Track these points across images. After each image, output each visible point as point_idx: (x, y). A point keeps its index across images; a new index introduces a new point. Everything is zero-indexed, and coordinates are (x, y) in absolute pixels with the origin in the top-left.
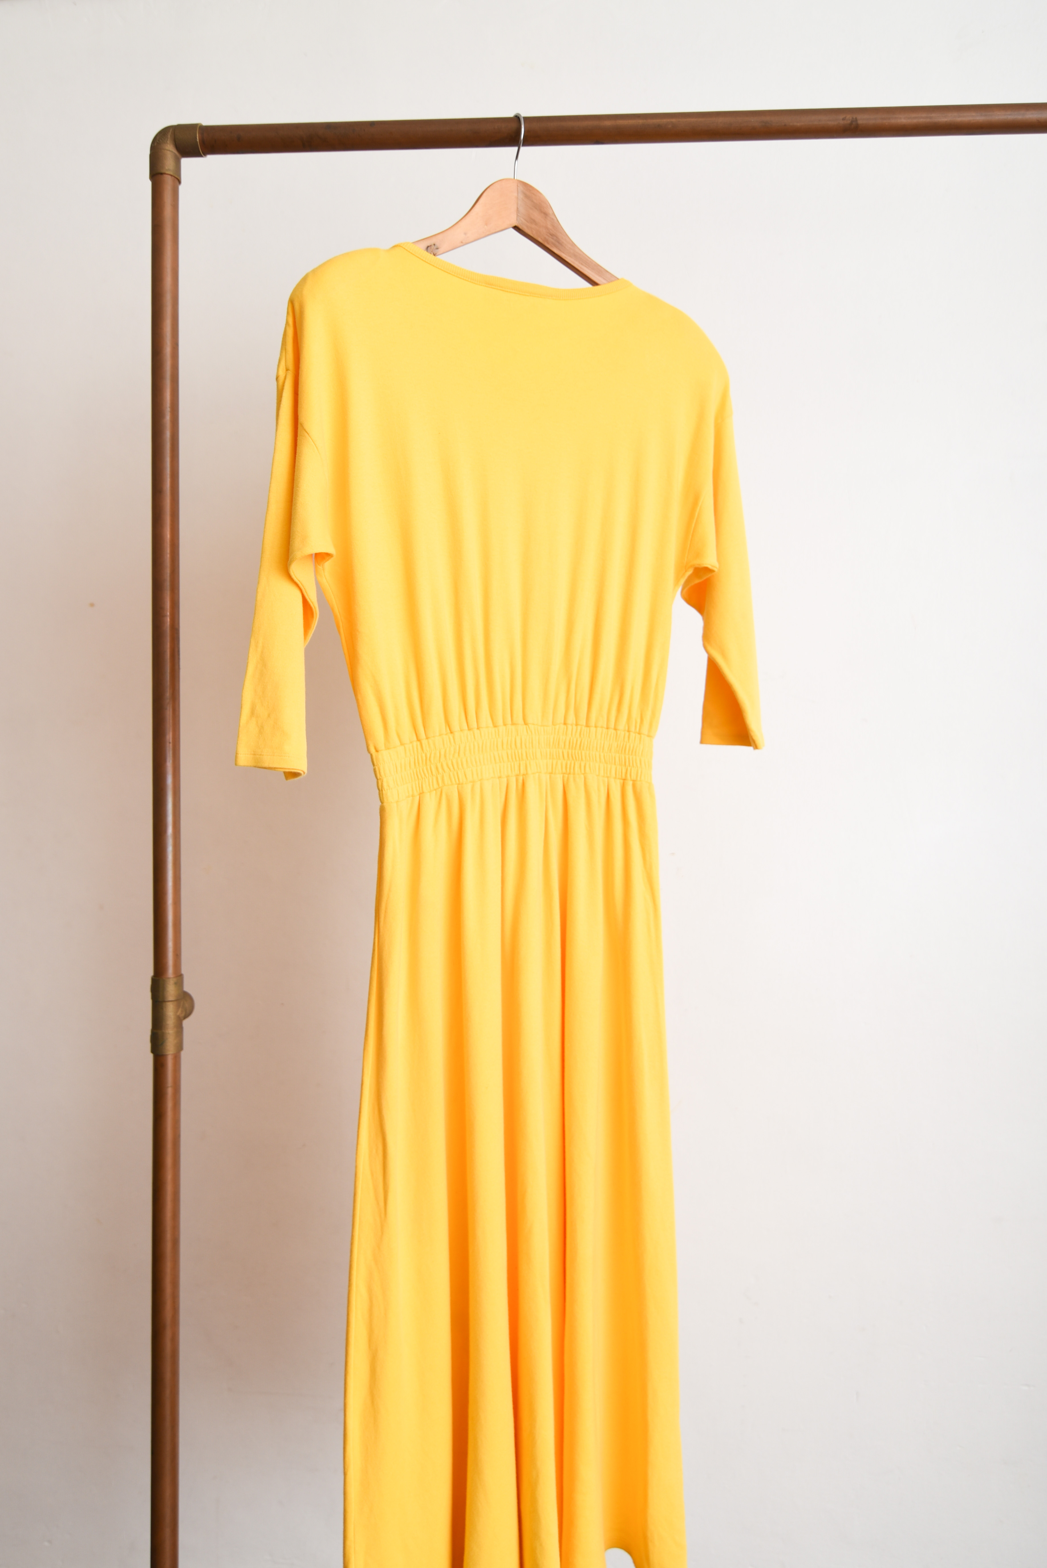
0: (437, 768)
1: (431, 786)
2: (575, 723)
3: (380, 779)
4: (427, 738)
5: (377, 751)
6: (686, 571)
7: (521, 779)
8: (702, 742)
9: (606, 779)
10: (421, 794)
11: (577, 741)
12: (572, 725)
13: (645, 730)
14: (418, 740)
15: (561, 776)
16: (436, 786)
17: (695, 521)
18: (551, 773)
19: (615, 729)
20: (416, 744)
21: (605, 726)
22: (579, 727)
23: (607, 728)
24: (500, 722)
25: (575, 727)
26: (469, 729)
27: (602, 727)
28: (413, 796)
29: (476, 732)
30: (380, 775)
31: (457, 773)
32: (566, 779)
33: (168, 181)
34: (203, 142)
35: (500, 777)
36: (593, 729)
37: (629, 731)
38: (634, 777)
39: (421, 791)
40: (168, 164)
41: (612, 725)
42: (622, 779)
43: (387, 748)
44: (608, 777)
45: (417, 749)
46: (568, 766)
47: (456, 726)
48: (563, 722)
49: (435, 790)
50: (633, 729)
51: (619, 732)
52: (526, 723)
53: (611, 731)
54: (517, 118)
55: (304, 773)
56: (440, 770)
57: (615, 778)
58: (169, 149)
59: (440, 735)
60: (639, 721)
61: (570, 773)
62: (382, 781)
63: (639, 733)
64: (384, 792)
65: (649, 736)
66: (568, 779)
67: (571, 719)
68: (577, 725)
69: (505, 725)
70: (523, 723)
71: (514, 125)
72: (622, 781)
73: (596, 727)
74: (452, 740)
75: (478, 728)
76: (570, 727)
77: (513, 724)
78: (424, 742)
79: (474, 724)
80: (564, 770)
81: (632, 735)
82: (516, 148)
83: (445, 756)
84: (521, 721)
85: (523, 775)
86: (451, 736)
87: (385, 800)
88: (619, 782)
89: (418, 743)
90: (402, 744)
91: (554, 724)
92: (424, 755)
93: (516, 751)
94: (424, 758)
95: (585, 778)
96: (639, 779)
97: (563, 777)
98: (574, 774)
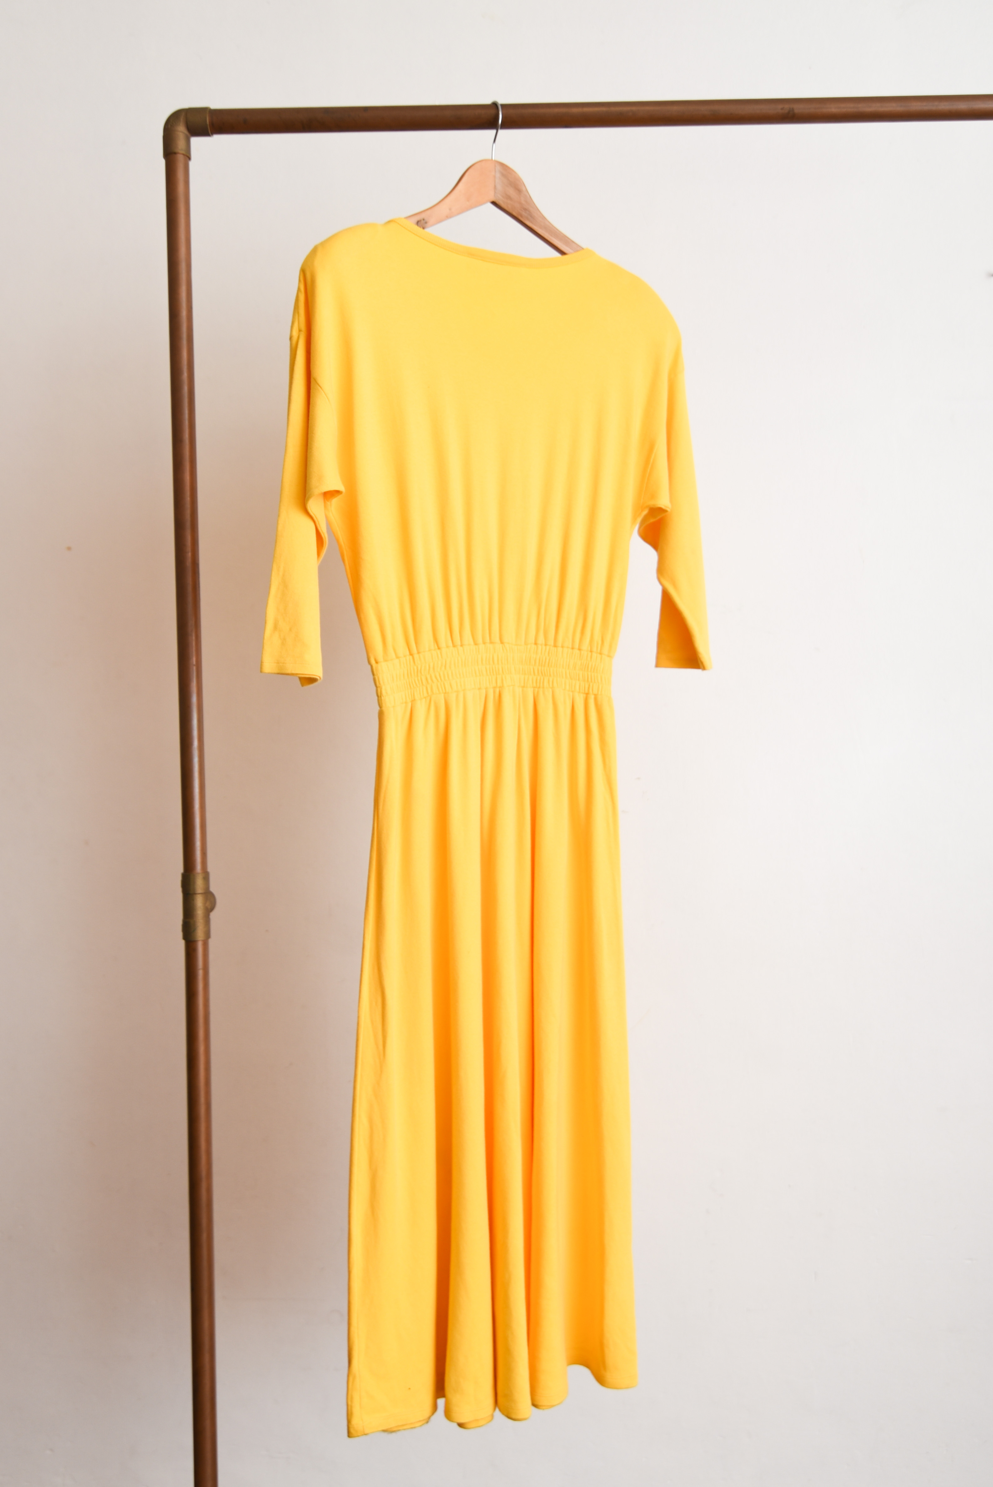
0: (427, 679)
1: (422, 694)
2: (544, 643)
3: (379, 687)
4: (419, 653)
5: (377, 662)
6: (642, 511)
7: (497, 690)
8: (657, 666)
9: (571, 693)
10: (413, 701)
11: (546, 659)
12: (541, 645)
13: (605, 651)
14: (411, 654)
15: (532, 689)
16: (425, 695)
17: (650, 466)
18: (523, 687)
19: (580, 649)
20: (409, 658)
21: (570, 646)
22: (548, 647)
23: (573, 648)
24: (480, 640)
25: (544, 647)
26: (454, 646)
27: (568, 647)
28: (406, 703)
29: (460, 648)
30: (379, 683)
31: (444, 684)
32: (536, 692)
33: (180, 158)
34: (212, 125)
35: (480, 689)
36: (560, 649)
37: (591, 651)
38: (595, 692)
39: (413, 699)
40: (181, 144)
41: (577, 646)
42: (585, 693)
43: (386, 660)
44: (572, 692)
45: (410, 662)
46: (538, 681)
47: (443, 644)
48: (533, 642)
49: (425, 698)
50: (594, 649)
51: (582, 652)
52: (502, 642)
53: (576, 651)
54: (495, 105)
55: (320, 678)
56: (430, 681)
57: (579, 692)
58: (181, 129)
59: (430, 650)
60: (600, 642)
61: (539, 687)
62: (381, 689)
63: (601, 654)
64: (382, 698)
65: (609, 656)
66: (538, 692)
67: (541, 639)
68: (546, 645)
69: (484, 643)
70: (499, 642)
71: (493, 112)
72: (585, 695)
73: (562, 647)
74: (440, 656)
75: (462, 645)
76: (540, 647)
77: (491, 642)
78: (416, 656)
79: (458, 642)
80: (535, 685)
81: (594, 655)
82: (494, 131)
83: (434, 668)
84: (497, 640)
85: (500, 687)
86: (438, 651)
87: (384, 705)
88: (582, 696)
89: (411, 657)
90: (397, 657)
91: (526, 643)
92: (415, 668)
93: (494, 667)
94: (416, 670)
95: (553, 692)
96: (600, 693)
97: (534, 691)
98: (543, 687)
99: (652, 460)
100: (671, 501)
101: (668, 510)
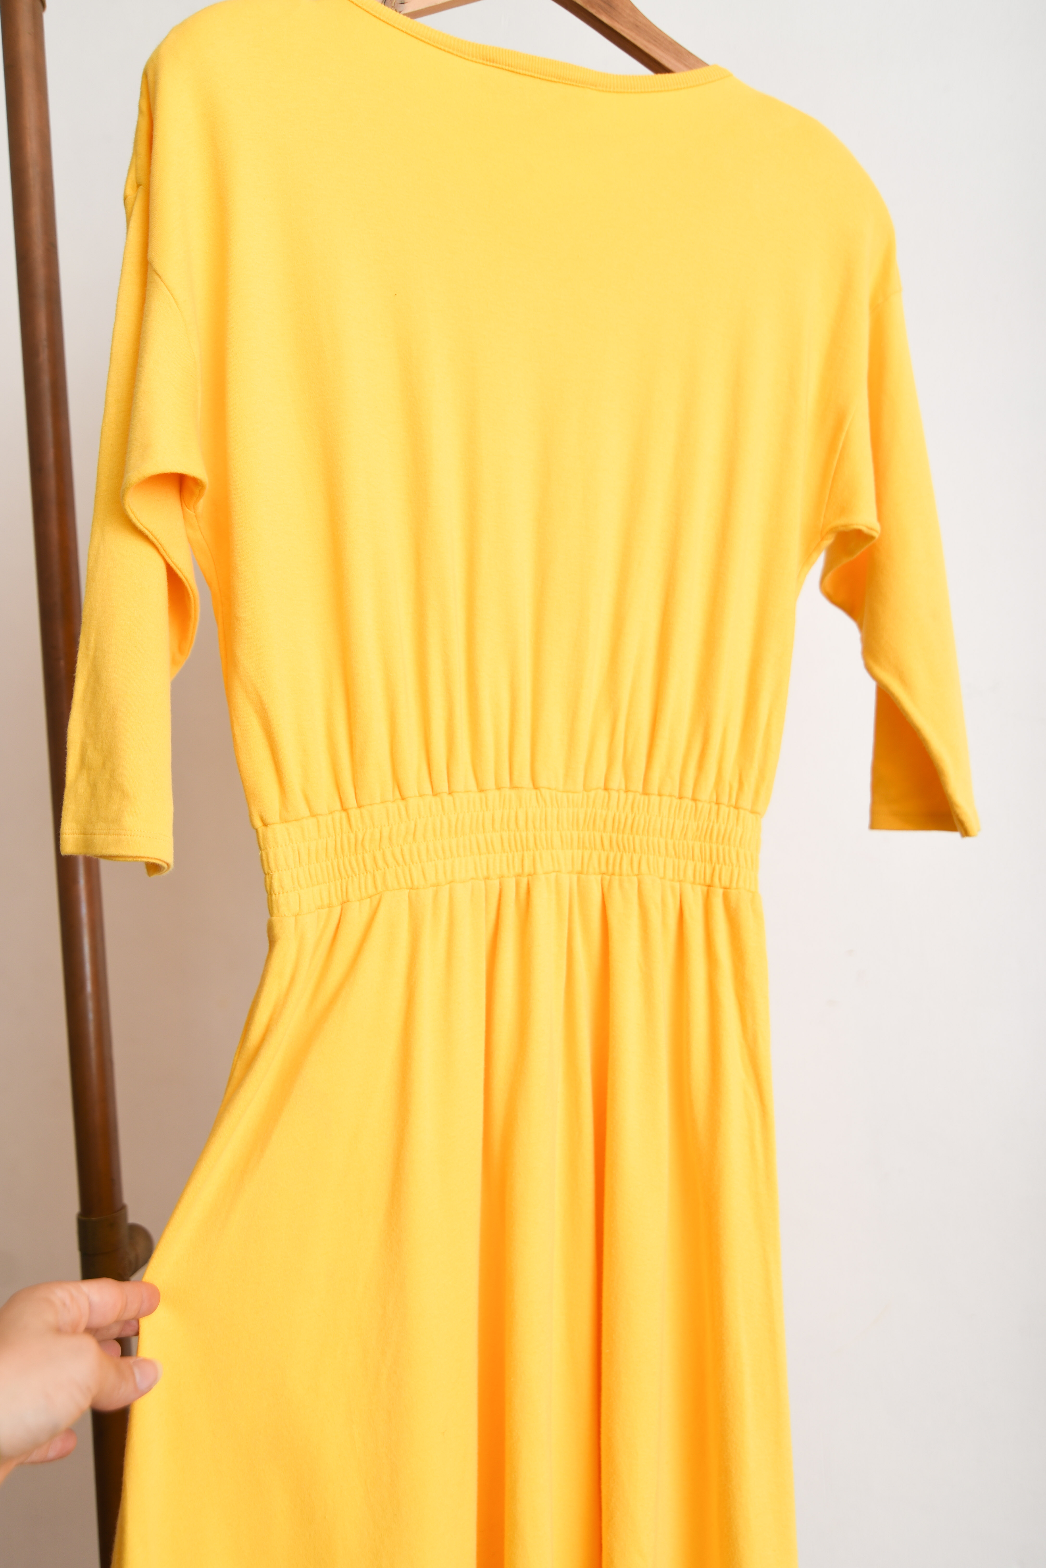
0: (375, 858)
1: (363, 890)
2: (623, 787)
3: (269, 874)
4: (359, 806)
5: (265, 825)
6: (822, 539)
7: (524, 881)
8: (873, 826)
9: (677, 885)
10: (344, 903)
11: (626, 819)
12: (618, 791)
13: (746, 801)
14: (344, 809)
15: (599, 877)
16: (371, 891)
17: (837, 456)
18: (580, 873)
19: (694, 799)
20: (339, 815)
21: (677, 794)
22: (631, 795)
23: (680, 798)
24: (490, 783)
25: (623, 795)
26: (435, 794)
27: (671, 796)
28: (330, 906)
29: (447, 798)
30: (269, 868)
31: (410, 870)
32: (606, 883)
35: (487, 878)
36: (655, 799)
37: (717, 803)
38: (725, 882)
39: (345, 899)
41: (688, 792)
42: (705, 885)
43: (284, 821)
44: (680, 881)
45: (341, 824)
46: (611, 861)
47: (411, 787)
48: (602, 785)
49: (370, 897)
50: (725, 799)
51: (700, 805)
52: (536, 787)
53: (688, 803)
55: (171, 865)
56: (380, 863)
57: (694, 883)
59: (383, 802)
60: (735, 785)
61: (613, 874)
62: (272, 878)
63: (736, 807)
64: (274, 896)
65: (753, 812)
66: (610, 882)
67: (617, 780)
68: (627, 791)
69: (499, 788)
70: (531, 786)
72: (705, 888)
73: (660, 795)
74: (403, 812)
75: (450, 793)
76: (614, 794)
77: (513, 787)
78: (354, 813)
79: (443, 786)
80: (603, 869)
81: (724, 809)
83: (390, 839)
84: (526, 781)
85: (529, 875)
86: (401, 804)
87: (277, 911)
88: (700, 890)
89: (344, 814)
90: (313, 815)
91: (586, 788)
92: (352, 836)
93: (518, 834)
94: (353, 841)
95: (639, 883)
96: (734, 885)
97: (602, 880)
98: (621, 875)
99: (841, 445)
100: (880, 518)
101: (876, 535)
